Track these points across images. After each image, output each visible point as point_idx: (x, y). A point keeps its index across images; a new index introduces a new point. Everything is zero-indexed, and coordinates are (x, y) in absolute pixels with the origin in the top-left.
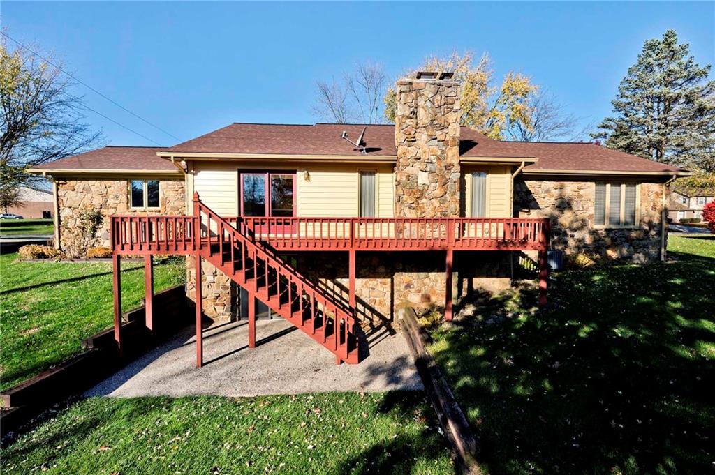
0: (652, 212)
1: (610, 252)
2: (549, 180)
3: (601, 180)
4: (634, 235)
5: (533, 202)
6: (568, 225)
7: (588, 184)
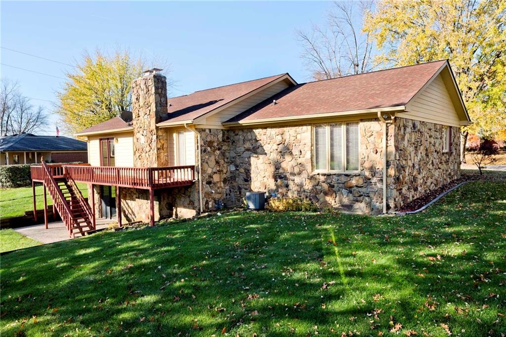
0: (373, 156)
1: (329, 199)
2: (272, 127)
3: (315, 123)
4: (354, 182)
5: (260, 148)
6: (289, 171)
7: (305, 128)
